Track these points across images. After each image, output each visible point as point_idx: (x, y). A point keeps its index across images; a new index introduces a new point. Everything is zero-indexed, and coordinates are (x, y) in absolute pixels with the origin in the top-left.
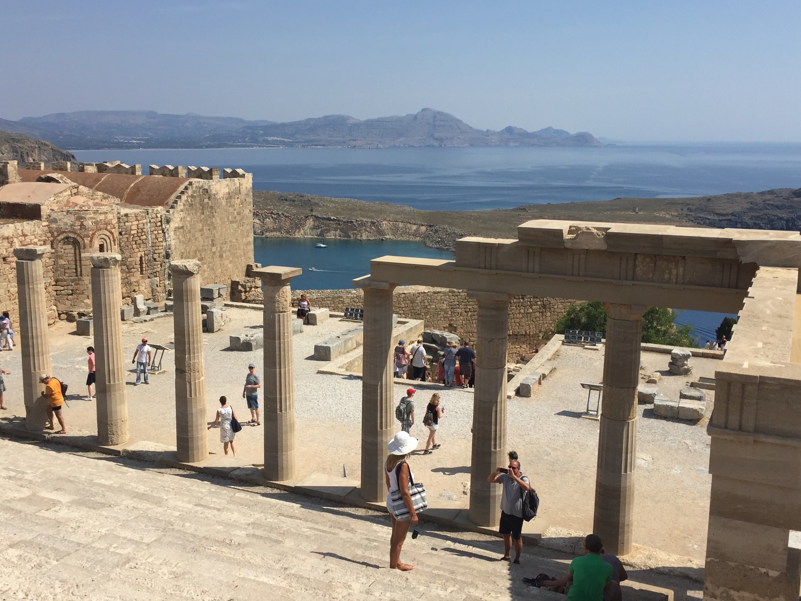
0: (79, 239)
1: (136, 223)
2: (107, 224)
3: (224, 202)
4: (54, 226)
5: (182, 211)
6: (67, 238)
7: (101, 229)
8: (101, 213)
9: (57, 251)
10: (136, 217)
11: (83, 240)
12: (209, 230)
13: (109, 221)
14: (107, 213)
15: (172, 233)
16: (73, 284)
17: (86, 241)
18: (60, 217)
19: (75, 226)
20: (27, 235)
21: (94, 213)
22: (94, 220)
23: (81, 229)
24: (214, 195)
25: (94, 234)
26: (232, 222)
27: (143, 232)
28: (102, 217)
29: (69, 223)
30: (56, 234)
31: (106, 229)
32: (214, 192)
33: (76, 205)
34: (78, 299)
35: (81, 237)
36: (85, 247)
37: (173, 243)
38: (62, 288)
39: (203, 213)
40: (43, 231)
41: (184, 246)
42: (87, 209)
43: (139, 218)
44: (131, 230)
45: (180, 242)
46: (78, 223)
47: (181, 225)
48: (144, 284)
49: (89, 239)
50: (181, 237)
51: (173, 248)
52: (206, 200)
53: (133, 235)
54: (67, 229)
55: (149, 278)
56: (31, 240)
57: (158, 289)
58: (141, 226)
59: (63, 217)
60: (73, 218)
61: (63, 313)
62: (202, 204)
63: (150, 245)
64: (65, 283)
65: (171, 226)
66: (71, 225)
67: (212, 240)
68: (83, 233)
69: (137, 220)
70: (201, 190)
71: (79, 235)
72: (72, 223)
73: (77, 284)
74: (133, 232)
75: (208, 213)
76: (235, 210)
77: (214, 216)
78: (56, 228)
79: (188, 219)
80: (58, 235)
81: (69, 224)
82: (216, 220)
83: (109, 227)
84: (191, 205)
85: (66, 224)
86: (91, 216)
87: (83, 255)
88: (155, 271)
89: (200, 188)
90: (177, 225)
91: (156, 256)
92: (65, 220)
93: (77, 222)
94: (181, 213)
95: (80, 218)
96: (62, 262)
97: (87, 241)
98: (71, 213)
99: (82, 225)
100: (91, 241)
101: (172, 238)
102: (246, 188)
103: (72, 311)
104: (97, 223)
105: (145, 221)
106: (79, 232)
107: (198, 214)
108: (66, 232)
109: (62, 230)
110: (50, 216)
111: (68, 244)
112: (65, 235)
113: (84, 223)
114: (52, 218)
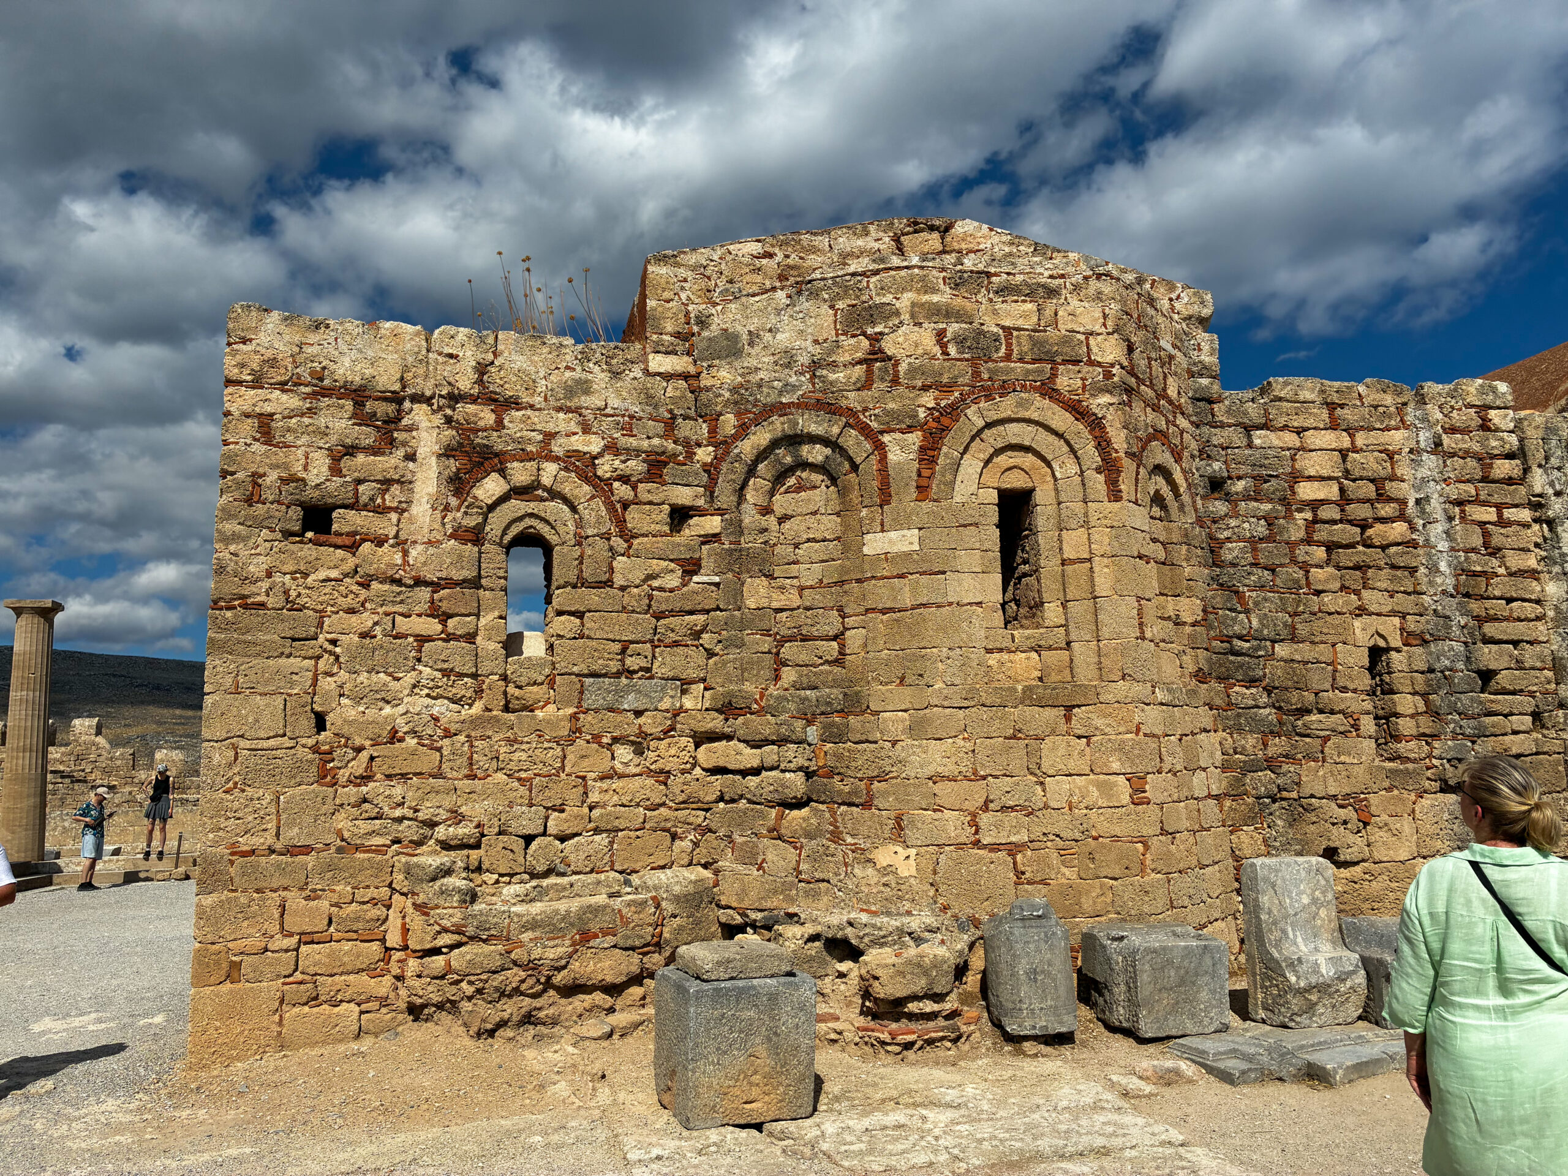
0: (852, 440)
4: (724, 375)
6: (792, 444)
7: (1005, 389)
8: (1004, 291)
9: (736, 528)
11: (880, 447)
13: (1066, 341)
16: (813, 733)
17: (895, 456)
18: (756, 324)
19: (834, 367)
20: (514, 403)
21: (957, 283)
22: (953, 328)
23: (866, 384)
25: (954, 412)
27: (1382, 497)
28: (1017, 314)
30: (729, 422)
31: (1048, 390)
34: (836, 837)
35: (865, 430)
36: (885, 495)
38: (750, 757)
42: (911, 262)
44: (1296, 477)
46: (856, 346)
49: (915, 439)
53: (1315, 505)
54: (788, 388)
56: (550, 436)
58: (1369, 463)
59: (772, 322)
60: (826, 322)
63: (1446, 580)
64: (765, 726)
66: (815, 365)
68: (879, 404)
71: (853, 419)
72: (817, 350)
73: (838, 735)
74: (1307, 491)
78: (734, 390)
80: (743, 431)
81: (804, 359)
83: (1067, 381)
85: (787, 358)
86: (935, 298)
87: (878, 546)
91: (1493, 657)
92: (783, 338)
93: (847, 342)
97: (903, 450)
98: (814, 295)
99: (876, 355)
100: (928, 454)
104: (975, 346)
105: (1397, 438)
106: (852, 400)
108: (781, 409)
109: (766, 397)
110: (703, 322)
111: (799, 488)
112: (778, 425)
113: (889, 347)
114: (714, 330)
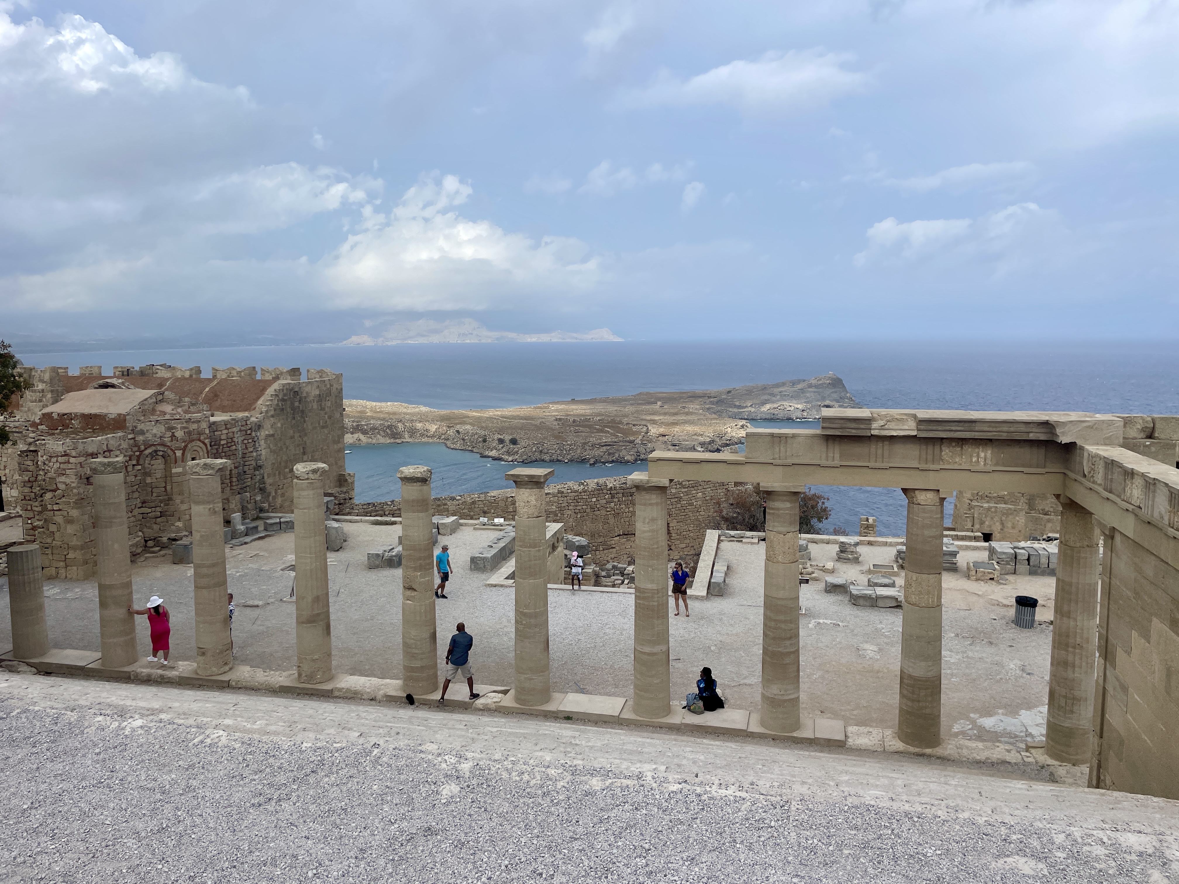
0: (169, 452)
1: (225, 432)
2: (200, 434)
3: (315, 406)
4: (141, 438)
5: (272, 416)
6: (156, 451)
7: (193, 441)
8: (193, 422)
9: (144, 468)
10: (226, 425)
11: (175, 453)
12: (300, 436)
13: (201, 430)
14: (200, 421)
15: (263, 441)
16: (162, 505)
17: (177, 455)
18: (148, 428)
19: (165, 437)
21: (186, 422)
22: (186, 430)
23: (172, 441)
24: (305, 397)
25: (186, 446)
26: (323, 427)
27: (232, 441)
28: (195, 426)
29: (159, 434)
30: (142, 447)
31: (200, 440)
32: (304, 394)
33: (165, 413)
34: (167, 522)
35: (172, 450)
36: (176, 462)
37: (263, 452)
38: (150, 510)
39: (294, 418)
40: (129, 444)
41: (275, 455)
42: (178, 417)
43: (228, 426)
45: (271, 452)
46: (169, 434)
47: (271, 432)
48: (234, 502)
49: (181, 452)
50: (271, 446)
51: (263, 457)
52: (297, 404)
53: (223, 445)
54: (155, 441)
55: (239, 493)
57: (249, 506)
58: (231, 435)
59: (151, 428)
60: (163, 429)
61: (150, 540)
62: (293, 409)
63: (240, 456)
64: (153, 504)
65: (262, 434)
66: (161, 437)
67: (303, 448)
68: (174, 444)
69: (226, 429)
70: (292, 394)
71: (169, 447)
72: (161, 434)
73: (166, 505)
74: (223, 442)
75: (299, 418)
76: (326, 414)
77: (305, 421)
78: (143, 441)
79: (279, 425)
80: (146, 449)
81: (158, 436)
82: (307, 425)
83: (202, 438)
84: (282, 410)
85: (155, 435)
86: (183, 425)
87: (174, 471)
88: (244, 486)
89: (291, 390)
90: (267, 433)
91: (246, 468)
92: (154, 431)
93: (167, 433)
94: (271, 419)
95: (170, 429)
96: (149, 480)
97: (179, 453)
98: (160, 423)
99: (173, 435)
100: (183, 454)
101: (263, 447)
102: (337, 389)
103: (161, 537)
104: (189, 433)
105: (235, 429)
106: (169, 444)
107: (289, 420)
108: (154, 445)
109: (150, 443)
110: (136, 427)
111: (156, 459)
112: (153, 448)
113: (176, 434)
114: (138, 429)
